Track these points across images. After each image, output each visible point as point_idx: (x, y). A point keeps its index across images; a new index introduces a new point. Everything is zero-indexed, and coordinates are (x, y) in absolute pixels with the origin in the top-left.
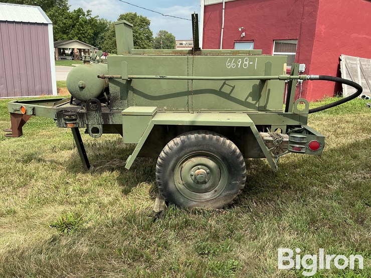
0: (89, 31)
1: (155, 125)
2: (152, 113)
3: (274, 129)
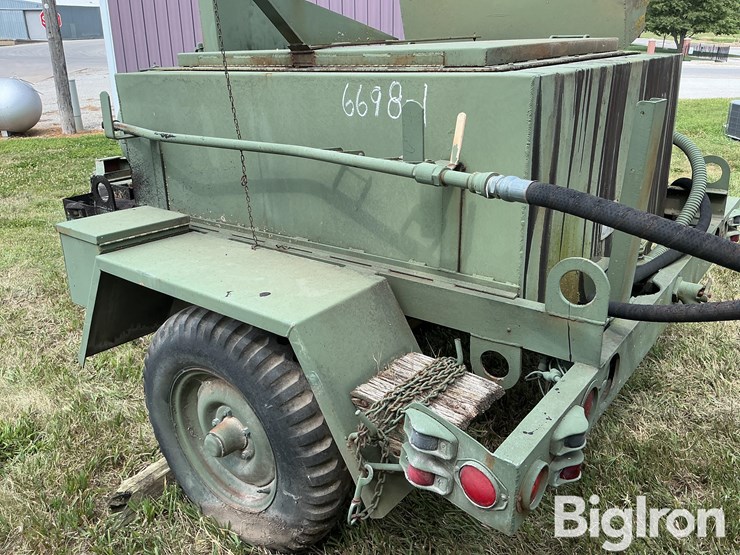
1: (103, 273)
2: (99, 238)
3: (477, 350)
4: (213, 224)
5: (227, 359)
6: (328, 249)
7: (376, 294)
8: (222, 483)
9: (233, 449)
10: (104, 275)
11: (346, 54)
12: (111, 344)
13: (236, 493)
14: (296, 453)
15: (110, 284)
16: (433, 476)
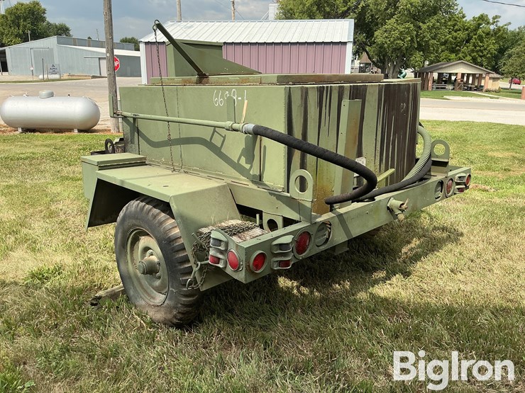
0: (492, 46)
1: (98, 179)
2: (98, 162)
3: (266, 219)
4: (158, 163)
5: (148, 219)
6: (207, 173)
7: (220, 190)
8: (147, 293)
9: (151, 270)
10: (99, 181)
11: (222, 78)
12: (102, 222)
13: (154, 298)
14: (175, 267)
15: (102, 185)
16: (219, 259)
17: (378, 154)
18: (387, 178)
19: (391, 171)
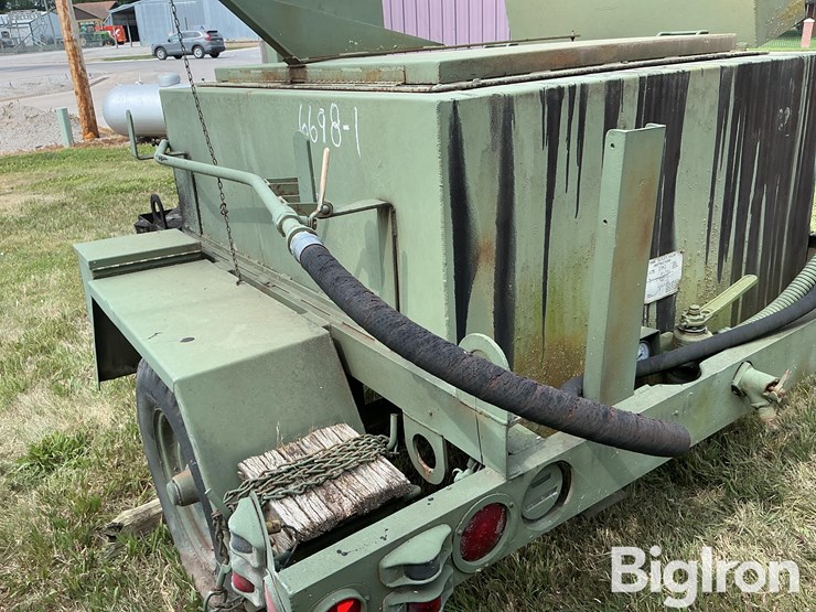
2: (91, 263)
3: (410, 431)
8: (199, 532)
13: (208, 546)
17: (715, 240)
18: (735, 303)
19: (748, 281)
